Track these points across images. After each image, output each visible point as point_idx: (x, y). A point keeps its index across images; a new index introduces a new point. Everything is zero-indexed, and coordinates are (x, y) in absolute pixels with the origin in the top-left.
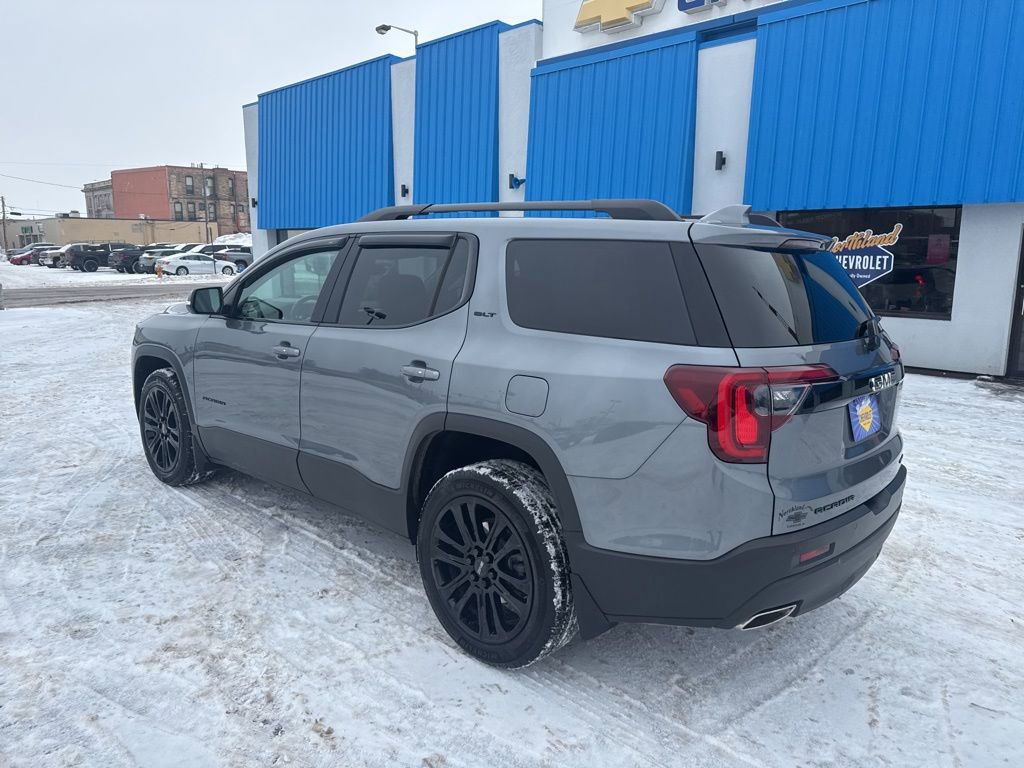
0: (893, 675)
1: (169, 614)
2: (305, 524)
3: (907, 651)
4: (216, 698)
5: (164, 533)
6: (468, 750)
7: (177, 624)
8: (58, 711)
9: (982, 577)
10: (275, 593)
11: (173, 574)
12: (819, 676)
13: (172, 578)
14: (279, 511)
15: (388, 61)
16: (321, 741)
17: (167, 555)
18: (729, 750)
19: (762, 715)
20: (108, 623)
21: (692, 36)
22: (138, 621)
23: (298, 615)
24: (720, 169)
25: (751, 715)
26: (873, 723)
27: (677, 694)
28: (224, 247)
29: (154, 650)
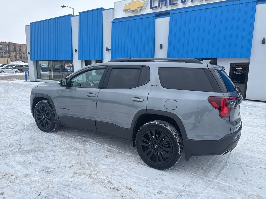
0: (242, 163)
1: (70, 165)
2: (91, 140)
3: (243, 158)
4: (97, 184)
5: (53, 145)
6: (166, 189)
7: (74, 167)
8: (58, 192)
9: (248, 141)
10: (94, 157)
11: (64, 155)
12: (229, 165)
13: (64, 156)
14: (81, 137)
15: (70, 16)
16: (130, 191)
17: (59, 150)
18: (220, 182)
19: (222, 174)
20: (55, 169)
21: (154, 15)
22: (63, 167)
23: (103, 162)
24: (161, 48)
25: (220, 174)
26: (244, 173)
27: (203, 172)
28: (14, 65)
29: (72, 174)
